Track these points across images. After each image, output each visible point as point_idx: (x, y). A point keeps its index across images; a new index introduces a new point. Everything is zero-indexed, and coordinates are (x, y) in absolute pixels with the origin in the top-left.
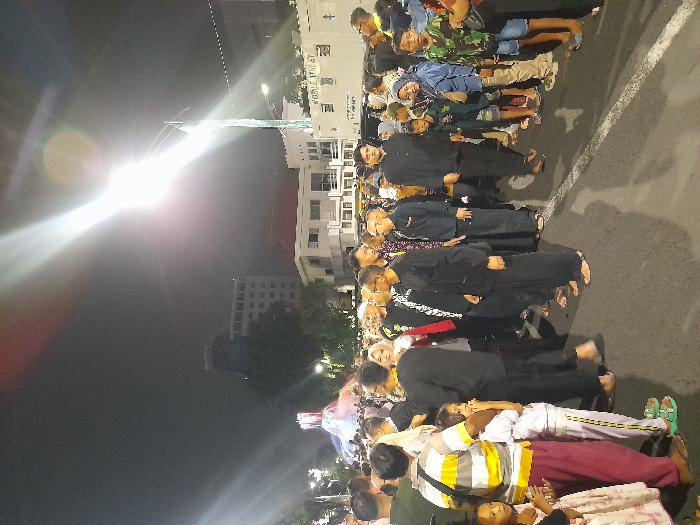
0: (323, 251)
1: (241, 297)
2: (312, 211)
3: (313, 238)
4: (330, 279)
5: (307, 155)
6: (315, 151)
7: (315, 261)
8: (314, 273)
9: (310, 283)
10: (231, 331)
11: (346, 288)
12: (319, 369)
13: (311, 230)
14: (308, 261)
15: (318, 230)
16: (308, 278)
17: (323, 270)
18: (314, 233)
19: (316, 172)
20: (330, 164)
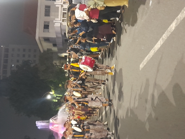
0: (51, 34)
2: (46, 12)
3: (46, 27)
4: (55, 49)
7: (47, 40)
8: (46, 46)
9: (44, 51)
10: (1, 75)
11: (63, 55)
12: (49, 97)
13: (45, 22)
14: (43, 40)
15: (49, 23)
16: (43, 49)
17: (51, 44)
18: (46, 24)
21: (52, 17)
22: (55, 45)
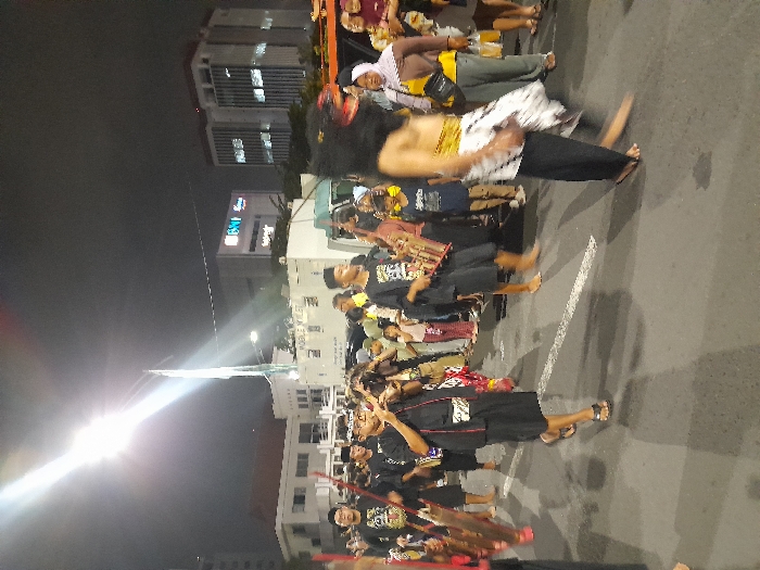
0: (310, 516)
2: (298, 467)
3: (299, 499)
5: (296, 403)
6: (305, 399)
7: (299, 530)
8: (299, 545)
9: (293, 558)
13: (296, 489)
14: (292, 531)
15: (305, 491)
16: (289, 553)
17: (309, 540)
18: (299, 494)
19: (305, 421)
20: (320, 412)
21: (311, 477)
22: (316, 542)
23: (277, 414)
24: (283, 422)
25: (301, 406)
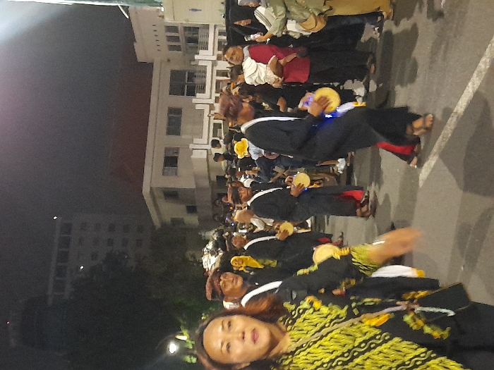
0: (183, 180)
1: (66, 242)
2: (169, 124)
3: (171, 161)
4: (192, 220)
5: (164, 43)
6: (177, 39)
9: (164, 225)
10: (50, 292)
12: (173, 348)
13: (167, 150)
17: (183, 207)
18: (171, 154)
19: (177, 68)
20: (196, 57)
22: (192, 209)
23: (141, 57)
24: (148, 67)
25: (172, 48)
